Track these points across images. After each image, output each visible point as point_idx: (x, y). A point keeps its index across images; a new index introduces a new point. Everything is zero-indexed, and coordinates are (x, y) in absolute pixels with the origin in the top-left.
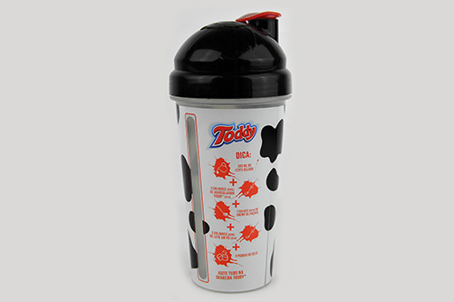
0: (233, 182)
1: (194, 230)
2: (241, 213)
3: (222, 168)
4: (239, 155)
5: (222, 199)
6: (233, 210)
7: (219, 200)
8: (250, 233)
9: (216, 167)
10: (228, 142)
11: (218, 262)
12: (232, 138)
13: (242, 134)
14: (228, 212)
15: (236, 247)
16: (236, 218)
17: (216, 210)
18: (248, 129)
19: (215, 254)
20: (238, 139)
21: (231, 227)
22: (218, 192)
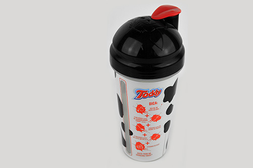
0: (147, 116)
1: (124, 131)
2: (151, 129)
3: (141, 109)
4: (150, 104)
5: (141, 123)
6: (146, 128)
7: (138, 123)
8: (155, 137)
9: (137, 108)
10: (145, 97)
11: (137, 149)
12: (147, 96)
13: (153, 94)
14: (144, 128)
15: (148, 143)
16: (148, 131)
17: (137, 127)
18: (157, 91)
19: (136, 145)
20: (150, 96)
21: (145, 135)
22: (138, 119)
